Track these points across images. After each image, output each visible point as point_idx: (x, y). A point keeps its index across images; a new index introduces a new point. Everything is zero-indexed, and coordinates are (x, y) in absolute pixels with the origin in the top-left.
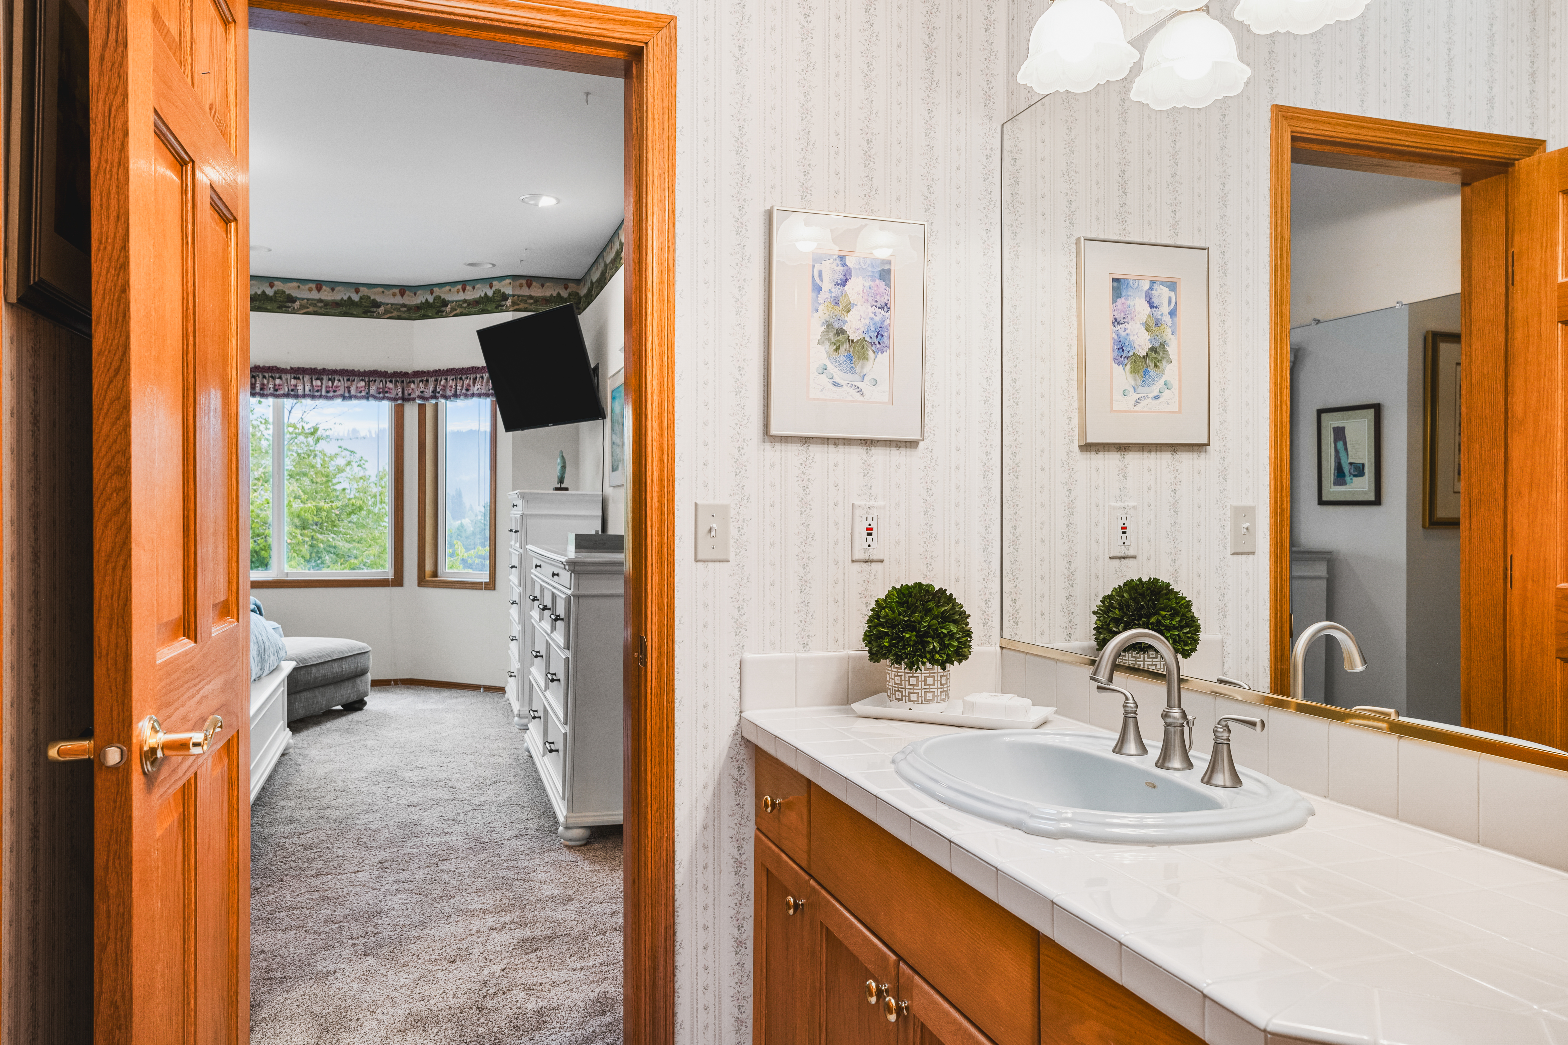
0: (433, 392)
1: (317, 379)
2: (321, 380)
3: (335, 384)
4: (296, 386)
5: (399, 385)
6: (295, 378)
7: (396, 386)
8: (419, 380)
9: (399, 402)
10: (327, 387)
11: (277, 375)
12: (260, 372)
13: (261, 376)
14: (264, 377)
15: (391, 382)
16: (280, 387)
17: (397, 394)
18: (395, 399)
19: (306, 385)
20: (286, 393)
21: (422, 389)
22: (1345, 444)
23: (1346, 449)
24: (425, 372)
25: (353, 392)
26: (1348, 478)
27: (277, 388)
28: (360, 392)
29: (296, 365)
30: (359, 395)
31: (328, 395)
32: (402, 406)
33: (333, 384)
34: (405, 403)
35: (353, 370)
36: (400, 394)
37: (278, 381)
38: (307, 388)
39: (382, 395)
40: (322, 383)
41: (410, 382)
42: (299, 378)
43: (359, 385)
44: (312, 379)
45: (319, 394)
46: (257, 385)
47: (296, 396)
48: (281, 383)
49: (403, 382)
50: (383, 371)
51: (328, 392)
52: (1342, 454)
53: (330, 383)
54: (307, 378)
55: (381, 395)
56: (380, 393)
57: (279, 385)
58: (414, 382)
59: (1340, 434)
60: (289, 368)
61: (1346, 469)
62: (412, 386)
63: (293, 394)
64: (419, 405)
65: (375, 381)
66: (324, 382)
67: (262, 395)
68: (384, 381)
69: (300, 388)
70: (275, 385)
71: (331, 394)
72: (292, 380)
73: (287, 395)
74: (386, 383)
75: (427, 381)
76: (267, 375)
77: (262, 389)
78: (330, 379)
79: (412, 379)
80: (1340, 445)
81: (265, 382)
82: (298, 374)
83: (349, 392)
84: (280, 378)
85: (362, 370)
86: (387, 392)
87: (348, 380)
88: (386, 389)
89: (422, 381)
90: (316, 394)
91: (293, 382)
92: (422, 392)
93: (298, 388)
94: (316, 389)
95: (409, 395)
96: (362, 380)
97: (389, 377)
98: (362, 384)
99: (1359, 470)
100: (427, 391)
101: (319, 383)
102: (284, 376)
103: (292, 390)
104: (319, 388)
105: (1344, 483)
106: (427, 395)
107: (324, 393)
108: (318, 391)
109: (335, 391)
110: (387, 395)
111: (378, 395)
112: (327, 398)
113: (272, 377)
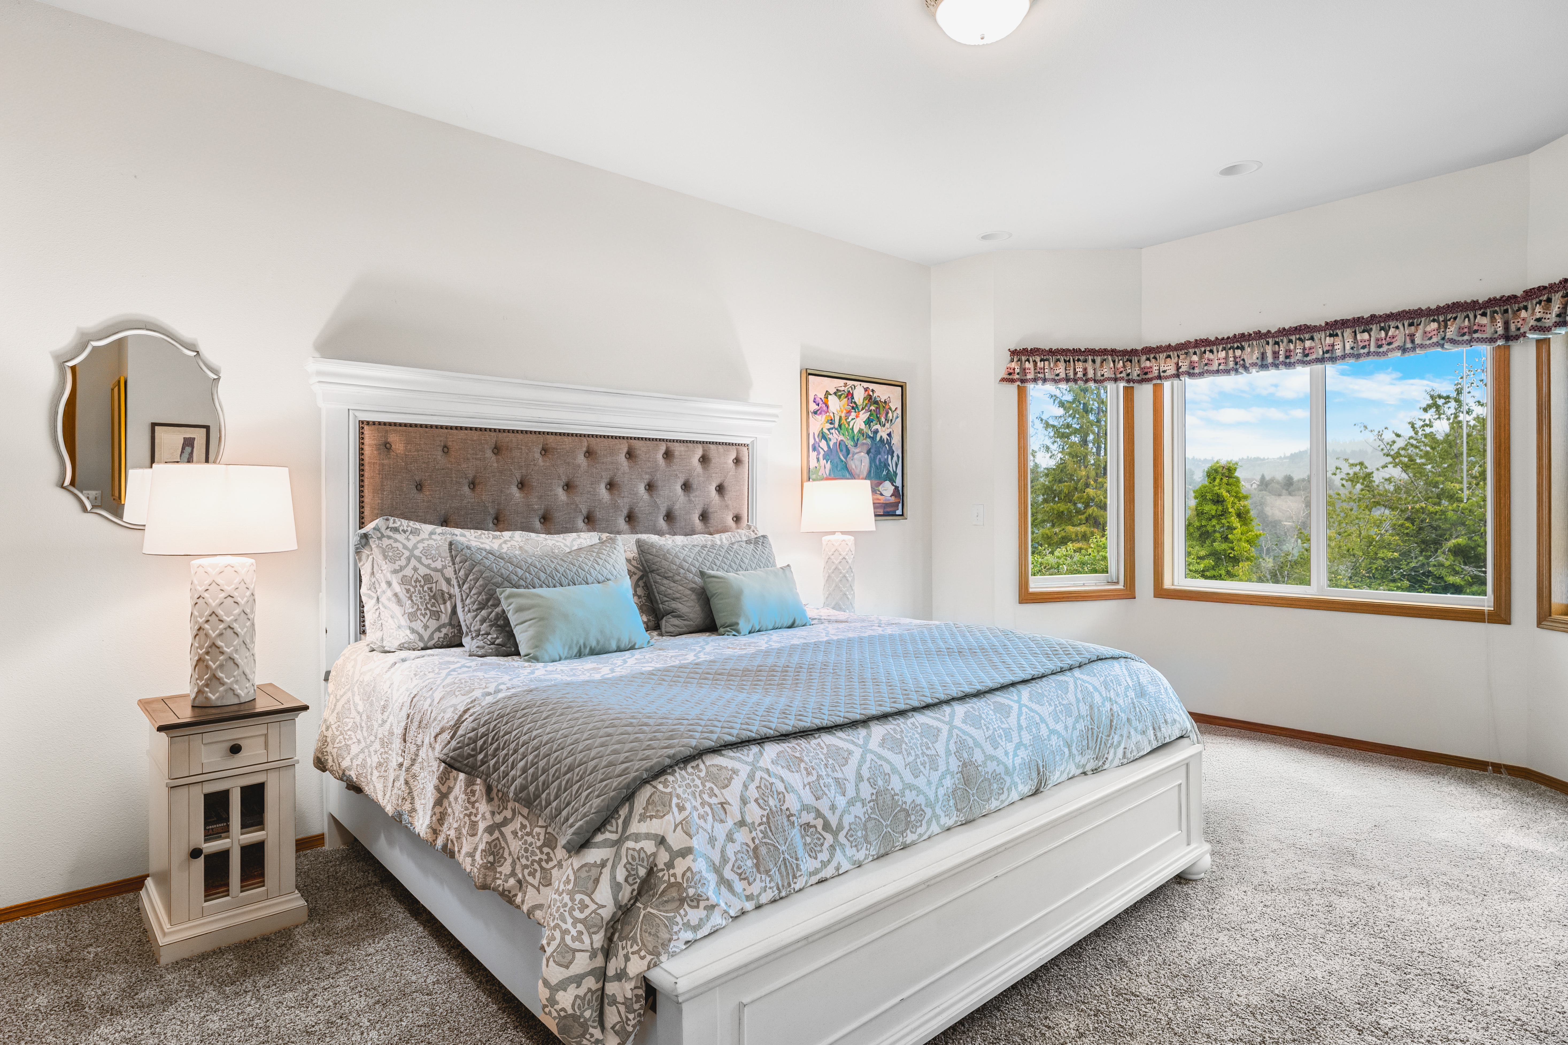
0: (1558, 316)
1: (1363, 332)
2: (1369, 331)
3: (1390, 334)
4: (1333, 345)
5: (1498, 317)
6: (1331, 335)
7: (1493, 319)
8: (1534, 302)
9: (1500, 343)
10: (1377, 340)
11: (1307, 336)
12: (1284, 335)
13: (1285, 340)
14: (1290, 341)
15: (1484, 314)
16: (1311, 351)
17: (1496, 332)
18: (1492, 340)
19: (1346, 342)
20: (1320, 357)
21: (1538, 316)
24: (1545, 288)
25: (1418, 341)
27: (1307, 352)
28: (1431, 338)
29: (1331, 318)
30: (1428, 342)
31: (1381, 350)
32: (1507, 348)
33: (1387, 335)
34: (1510, 343)
35: (1420, 309)
36: (1500, 331)
37: (1308, 344)
38: (1348, 346)
39: (1470, 336)
40: (1370, 336)
41: (1519, 310)
42: (1337, 335)
43: (1428, 329)
44: (1355, 332)
45: (1366, 351)
46: (1281, 352)
47: (1333, 359)
48: (1313, 344)
49: (1506, 311)
50: (1469, 301)
51: (1380, 346)
53: (1383, 334)
54: (1348, 333)
55: (1466, 337)
56: (1464, 335)
57: (1310, 349)
58: (1526, 308)
60: (1323, 325)
62: (1523, 314)
63: (1329, 356)
64: (1538, 341)
65: (1455, 318)
66: (1372, 333)
67: (1289, 365)
68: (1471, 316)
69: (1338, 347)
70: (1304, 349)
71: (1385, 348)
72: (1328, 338)
73: (1321, 360)
74: (1475, 317)
75: (1549, 300)
76: (1293, 338)
77: (1287, 357)
78: (1382, 329)
79: (1521, 305)
81: (1292, 347)
82: (1336, 329)
83: (1413, 341)
84: (1312, 339)
85: (1433, 307)
86: (1476, 331)
87: (1411, 325)
88: (1475, 328)
89: (1540, 303)
90: (1362, 351)
91: (1329, 340)
92: (1539, 320)
93: (1336, 347)
94: (1361, 344)
95: (1519, 329)
96: (1434, 321)
97: (1480, 309)
98: (1434, 325)
100: (1548, 316)
101: (1366, 336)
102: (1317, 336)
103: (1327, 352)
104: (1367, 343)
106: (1548, 323)
107: (1373, 349)
108: (1364, 347)
109: (1389, 344)
110: (1475, 336)
111: (1460, 339)
112: (1377, 354)
113: (1300, 339)
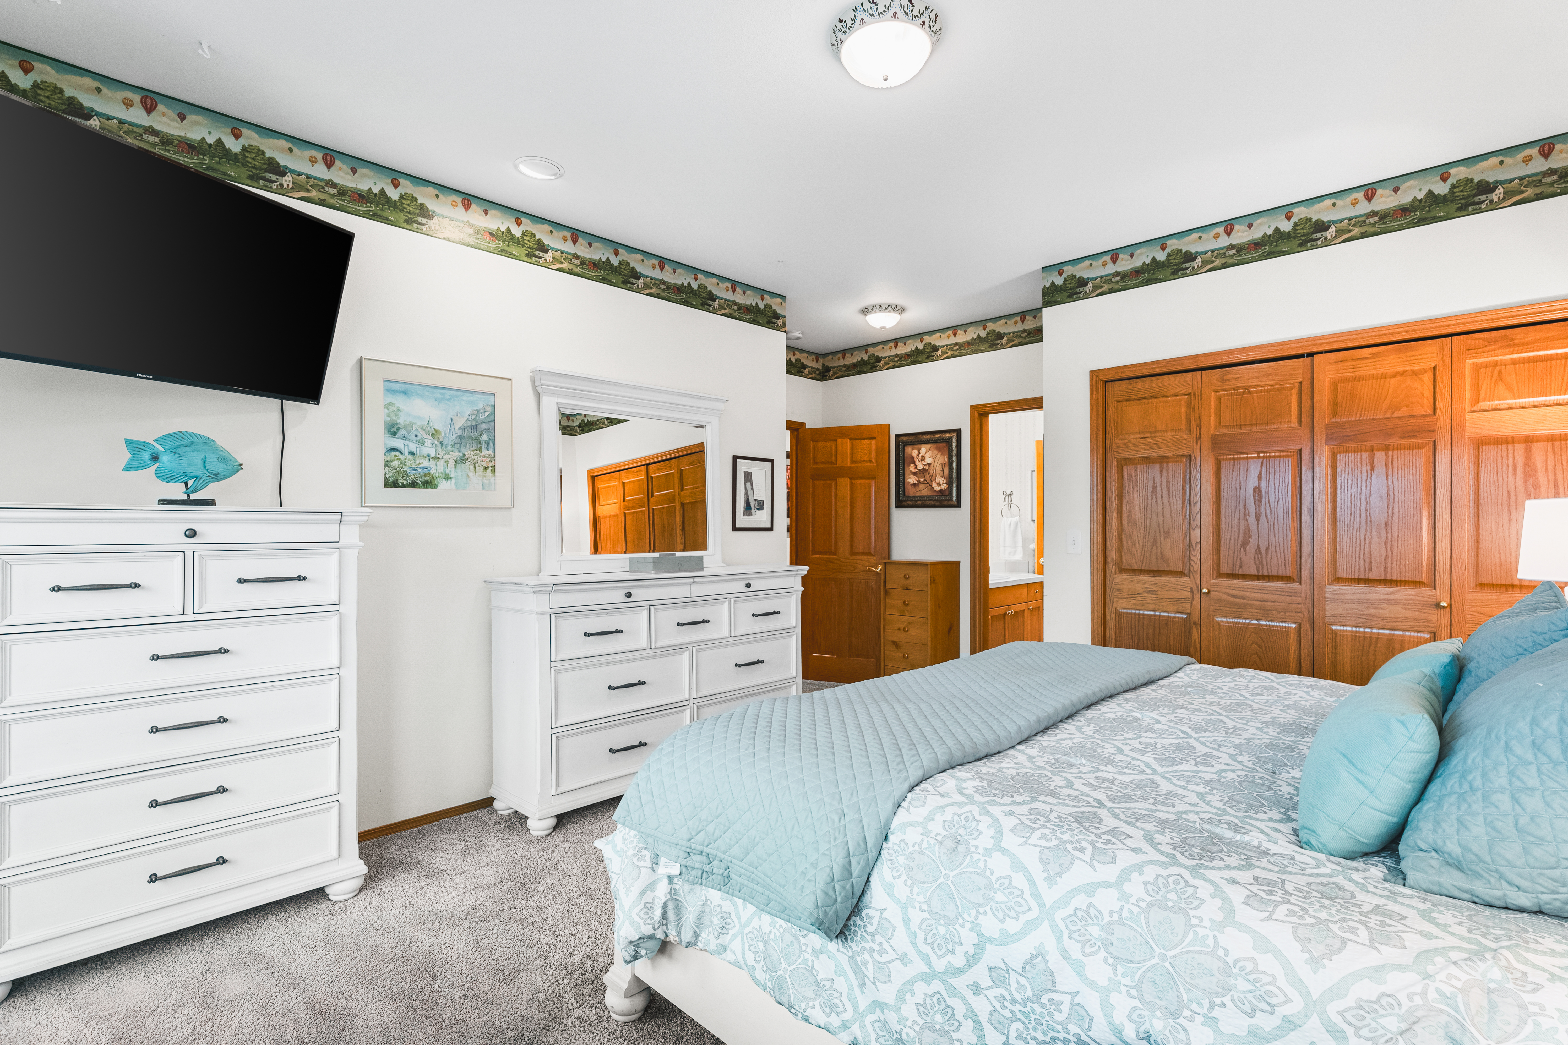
22: (752, 485)
23: (752, 489)
26: (753, 511)
52: (750, 492)
59: (748, 476)
61: (752, 504)
80: (748, 484)
99: (760, 506)
105: (750, 515)
